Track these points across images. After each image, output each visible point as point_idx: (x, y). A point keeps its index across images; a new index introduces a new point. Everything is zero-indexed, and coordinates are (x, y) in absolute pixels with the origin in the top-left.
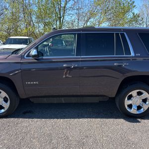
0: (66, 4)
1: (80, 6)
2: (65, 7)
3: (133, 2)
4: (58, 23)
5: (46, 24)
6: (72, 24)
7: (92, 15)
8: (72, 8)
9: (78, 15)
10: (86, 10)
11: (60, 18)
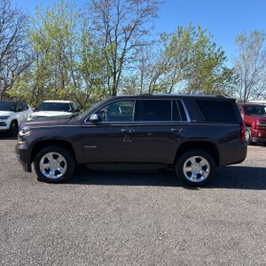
0: (124, 54)
1: (145, 56)
2: (122, 58)
3: (223, 53)
4: (111, 80)
5: (93, 82)
6: (133, 82)
7: (163, 68)
8: (133, 59)
9: (142, 69)
10: (153, 62)
11: (115, 73)
